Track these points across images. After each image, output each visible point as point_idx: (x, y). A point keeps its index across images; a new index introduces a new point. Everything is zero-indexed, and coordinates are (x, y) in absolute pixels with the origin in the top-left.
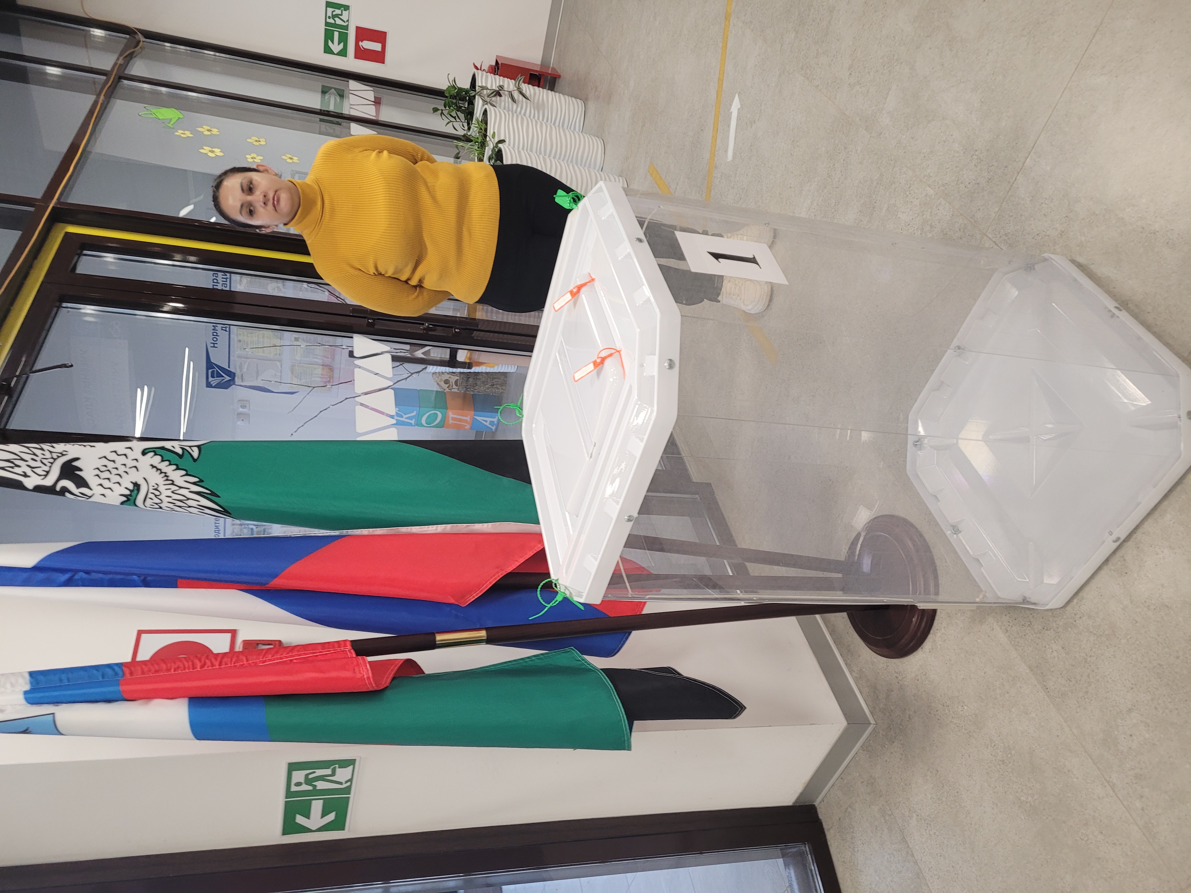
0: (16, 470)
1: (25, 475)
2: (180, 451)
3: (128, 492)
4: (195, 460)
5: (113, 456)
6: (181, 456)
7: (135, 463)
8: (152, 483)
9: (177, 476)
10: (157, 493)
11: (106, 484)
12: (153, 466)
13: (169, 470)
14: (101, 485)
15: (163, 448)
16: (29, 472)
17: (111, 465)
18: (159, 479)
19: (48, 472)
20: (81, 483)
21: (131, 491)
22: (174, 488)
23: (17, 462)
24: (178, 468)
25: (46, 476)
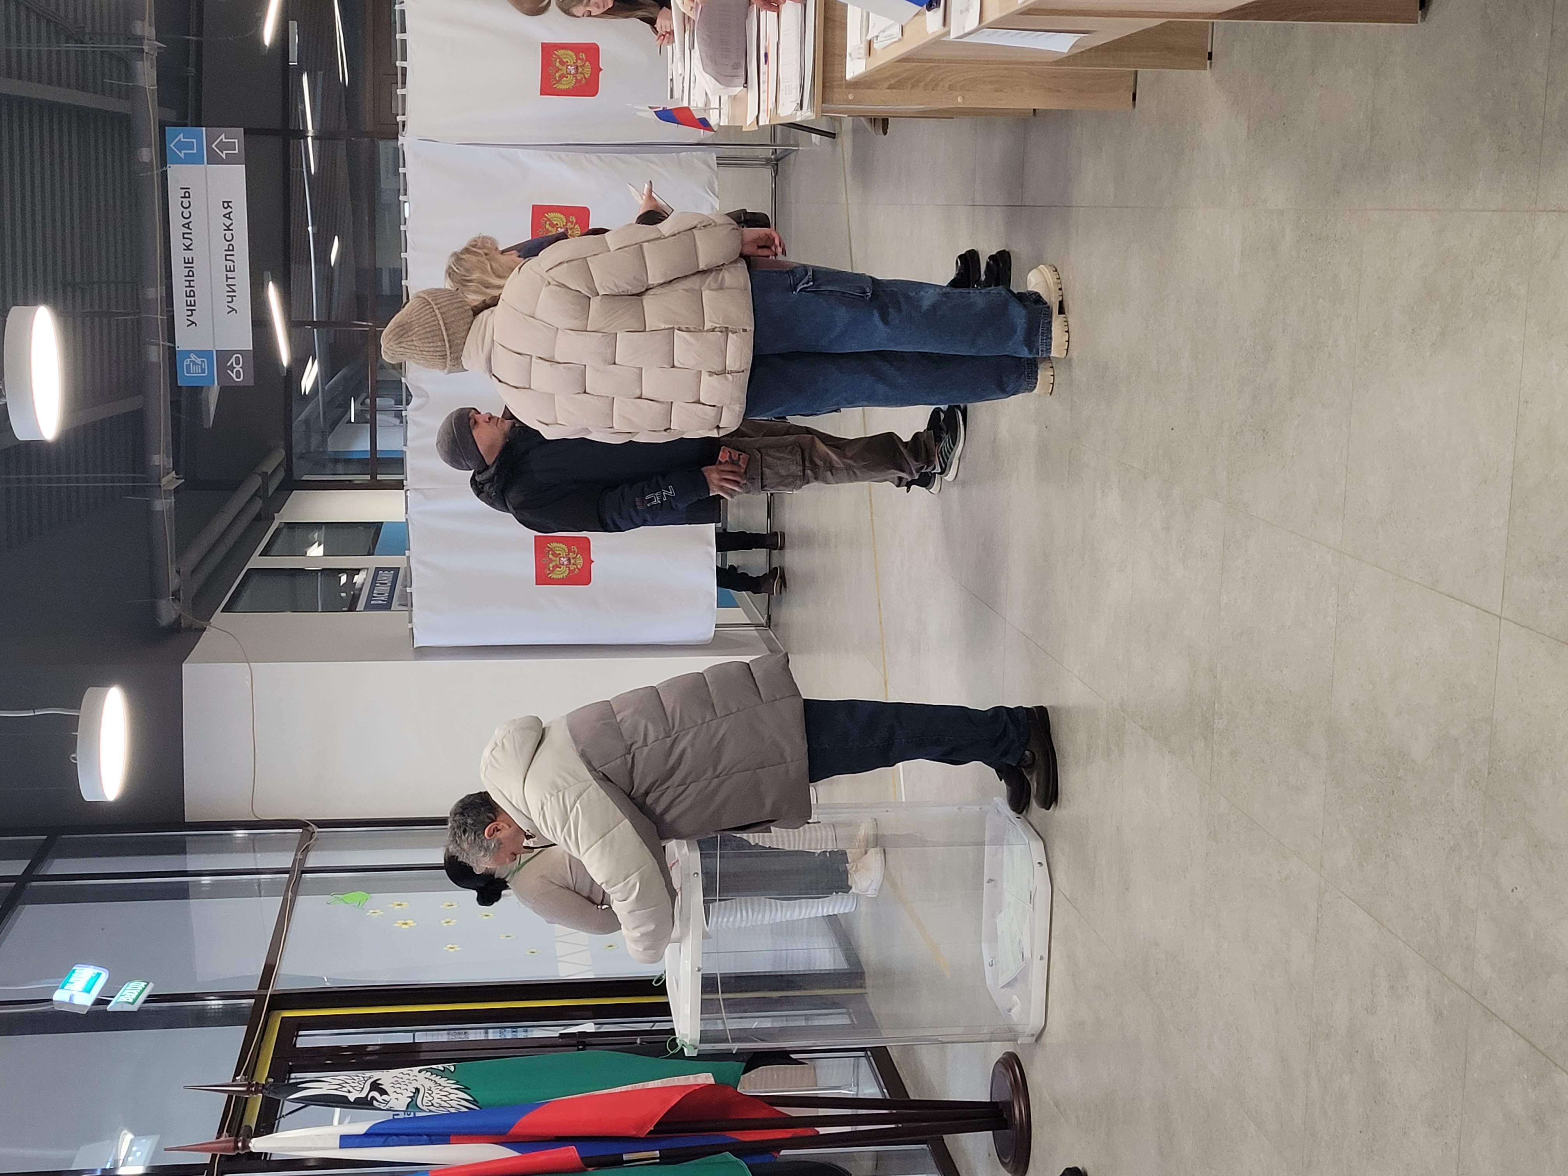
0: (344, 1089)
1: (349, 1092)
2: (442, 1069)
3: (412, 1095)
4: (452, 1072)
5: (401, 1076)
6: (443, 1071)
7: (415, 1078)
8: (427, 1087)
9: (442, 1081)
10: (430, 1092)
11: (398, 1091)
12: (426, 1078)
13: (437, 1079)
14: (395, 1092)
15: (431, 1068)
16: (351, 1089)
17: (400, 1081)
18: (432, 1084)
19: (363, 1089)
20: (383, 1092)
21: (414, 1093)
22: (441, 1088)
23: (344, 1085)
24: (442, 1077)
25: (361, 1091)
